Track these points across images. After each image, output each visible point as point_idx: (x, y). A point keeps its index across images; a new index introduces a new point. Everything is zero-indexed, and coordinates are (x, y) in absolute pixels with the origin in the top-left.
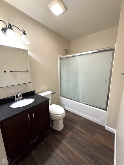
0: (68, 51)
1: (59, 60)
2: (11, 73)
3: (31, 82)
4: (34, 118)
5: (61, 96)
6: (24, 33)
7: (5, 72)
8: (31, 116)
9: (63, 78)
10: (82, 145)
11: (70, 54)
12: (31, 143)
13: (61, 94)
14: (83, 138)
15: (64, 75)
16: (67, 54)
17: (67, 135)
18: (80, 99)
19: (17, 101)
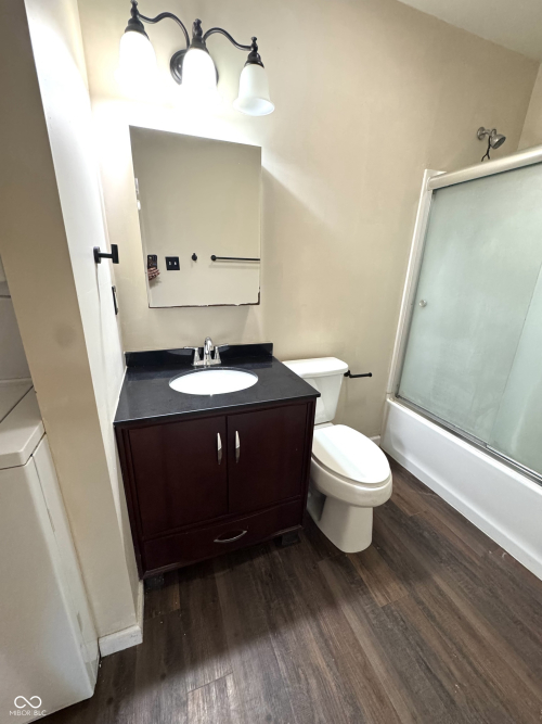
0: (502, 140)
1: (424, 197)
2: (215, 263)
3: (258, 304)
5: (397, 396)
6: (254, 59)
7: (194, 258)
8: (229, 442)
9: (424, 305)
10: (448, 695)
12: (216, 541)
13: (398, 386)
14: (465, 656)
15: (434, 291)
17: (378, 594)
18: (513, 446)
19: (201, 368)
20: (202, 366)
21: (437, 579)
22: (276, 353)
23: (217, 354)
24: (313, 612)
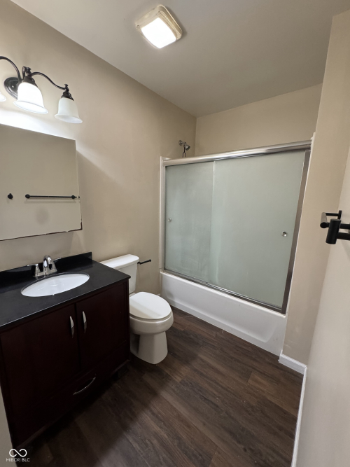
0: (189, 147)
1: (162, 170)
2: (29, 200)
3: (81, 229)
4: (85, 327)
5: (165, 269)
6: (67, 95)
7: (10, 197)
8: (78, 320)
9: (170, 221)
10: (215, 405)
11: (193, 156)
12: (75, 393)
13: (164, 264)
14: (218, 384)
15: (174, 213)
16: (184, 156)
17: (176, 377)
18: (217, 280)
19: (42, 278)
20: (43, 276)
21: (201, 356)
22: (94, 258)
23: (54, 266)
24: (145, 405)
